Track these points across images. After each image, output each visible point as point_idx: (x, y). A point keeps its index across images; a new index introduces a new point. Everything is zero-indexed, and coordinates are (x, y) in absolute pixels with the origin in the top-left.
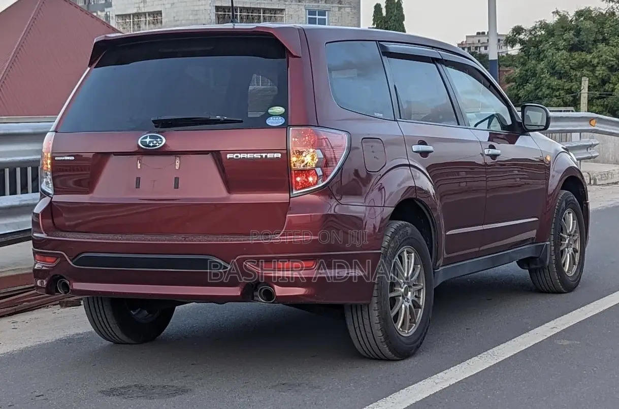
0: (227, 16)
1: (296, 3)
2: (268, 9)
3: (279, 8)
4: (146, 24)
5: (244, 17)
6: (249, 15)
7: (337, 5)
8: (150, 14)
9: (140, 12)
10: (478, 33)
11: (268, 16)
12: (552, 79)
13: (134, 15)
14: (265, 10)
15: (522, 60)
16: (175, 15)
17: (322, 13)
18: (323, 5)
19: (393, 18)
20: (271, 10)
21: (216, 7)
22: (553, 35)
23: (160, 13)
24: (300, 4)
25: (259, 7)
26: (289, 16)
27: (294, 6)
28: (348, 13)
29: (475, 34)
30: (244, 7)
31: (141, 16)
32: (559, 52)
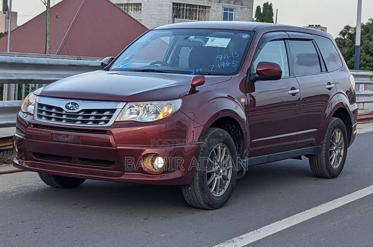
0: (178, 8)
1: (217, 3)
2: (202, 6)
3: (208, 5)
4: (132, 10)
5: (188, 10)
6: (191, 9)
7: (240, 6)
8: (135, 4)
9: (129, 3)
10: (310, 26)
11: (201, 10)
12: (367, 56)
13: (125, 4)
14: (200, 6)
15: (350, 44)
16: (149, 6)
17: (232, 10)
18: (232, 5)
19: (267, 15)
20: (203, 7)
21: (173, 3)
22: (368, 32)
23: (141, 4)
24: (219, 4)
25: (196, 4)
26: (213, 11)
27: (216, 5)
28: (246, 11)
29: (308, 26)
30: (188, 4)
31: (130, 5)
32: (371, 41)
